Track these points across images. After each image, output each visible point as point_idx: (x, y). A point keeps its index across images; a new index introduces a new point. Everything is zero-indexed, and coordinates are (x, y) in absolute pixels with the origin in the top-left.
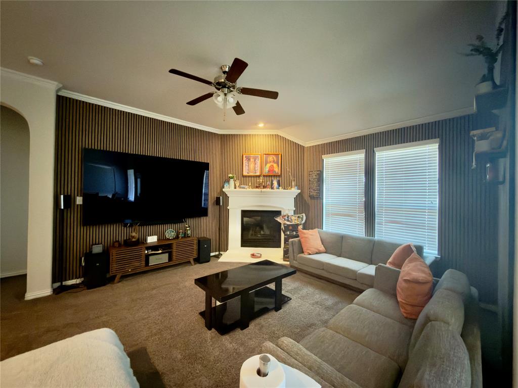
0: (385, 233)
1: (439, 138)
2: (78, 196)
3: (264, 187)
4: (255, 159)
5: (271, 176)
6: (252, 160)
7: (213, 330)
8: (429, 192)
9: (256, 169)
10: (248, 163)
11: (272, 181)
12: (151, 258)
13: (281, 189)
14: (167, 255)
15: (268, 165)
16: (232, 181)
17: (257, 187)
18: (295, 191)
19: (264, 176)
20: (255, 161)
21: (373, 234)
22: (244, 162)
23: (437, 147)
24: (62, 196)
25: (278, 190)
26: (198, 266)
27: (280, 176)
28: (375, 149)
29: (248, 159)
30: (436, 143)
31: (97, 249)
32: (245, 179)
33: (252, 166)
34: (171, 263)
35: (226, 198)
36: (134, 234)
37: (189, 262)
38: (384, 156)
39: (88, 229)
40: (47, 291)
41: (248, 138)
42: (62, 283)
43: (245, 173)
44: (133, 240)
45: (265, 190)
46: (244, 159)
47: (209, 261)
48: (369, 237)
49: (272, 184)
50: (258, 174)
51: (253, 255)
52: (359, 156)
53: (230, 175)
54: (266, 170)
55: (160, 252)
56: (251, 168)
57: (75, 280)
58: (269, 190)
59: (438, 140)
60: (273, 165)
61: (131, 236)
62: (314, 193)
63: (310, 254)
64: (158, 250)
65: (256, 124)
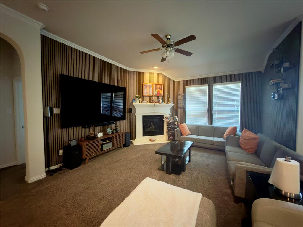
0: (217, 123)
1: (241, 81)
2: (54, 108)
3: (156, 103)
4: (150, 86)
5: (158, 96)
6: (148, 87)
7: (171, 174)
8: (236, 105)
9: (150, 92)
10: (146, 89)
11: (159, 99)
12: (104, 146)
13: (164, 104)
14: (111, 144)
15: (157, 90)
16: (137, 99)
17: (152, 102)
18: (171, 105)
19: (155, 96)
20: (150, 88)
21: (212, 124)
22: (144, 88)
23: (240, 85)
24: (49, 108)
25: (162, 104)
26: (125, 149)
27: (163, 96)
28: (213, 84)
29: (146, 87)
30: (240, 83)
31: (74, 143)
32: (144, 98)
33: (148, 90)
34: (113, 148)
35: (134, 109)
36: (92, 132)
37: (121, 147)
38: (217, 88)
39: (64, 130)
40: (43, 175)
41: (145, 74)
42: (49, 169)
43: (144, 95)
44: (92, 136)
45: (156, 104)
46: (144, 86)
47: (129, 146)
48: (210, 125)
49: (159, 101)
50: (151, 95)
51: (151, 140)
52: (205, 87)
53: (137, 95)
54: (156, 93)
55: (108, 142)
56: (148, 91)
57: (57, 166)
58: (158, 104)
59: (241, 82)
60: (159, 91)
61: (90, 134)
62: (181, 106)
63: (186, 136)
64: (106, 141)
65: (153, 67)
